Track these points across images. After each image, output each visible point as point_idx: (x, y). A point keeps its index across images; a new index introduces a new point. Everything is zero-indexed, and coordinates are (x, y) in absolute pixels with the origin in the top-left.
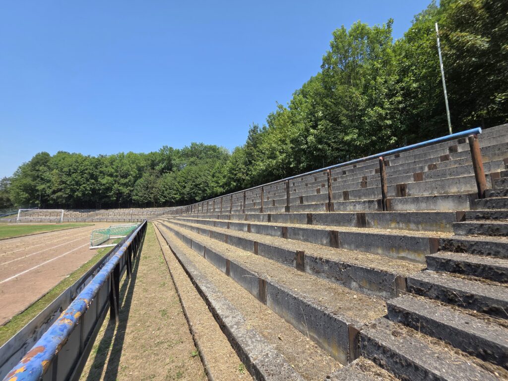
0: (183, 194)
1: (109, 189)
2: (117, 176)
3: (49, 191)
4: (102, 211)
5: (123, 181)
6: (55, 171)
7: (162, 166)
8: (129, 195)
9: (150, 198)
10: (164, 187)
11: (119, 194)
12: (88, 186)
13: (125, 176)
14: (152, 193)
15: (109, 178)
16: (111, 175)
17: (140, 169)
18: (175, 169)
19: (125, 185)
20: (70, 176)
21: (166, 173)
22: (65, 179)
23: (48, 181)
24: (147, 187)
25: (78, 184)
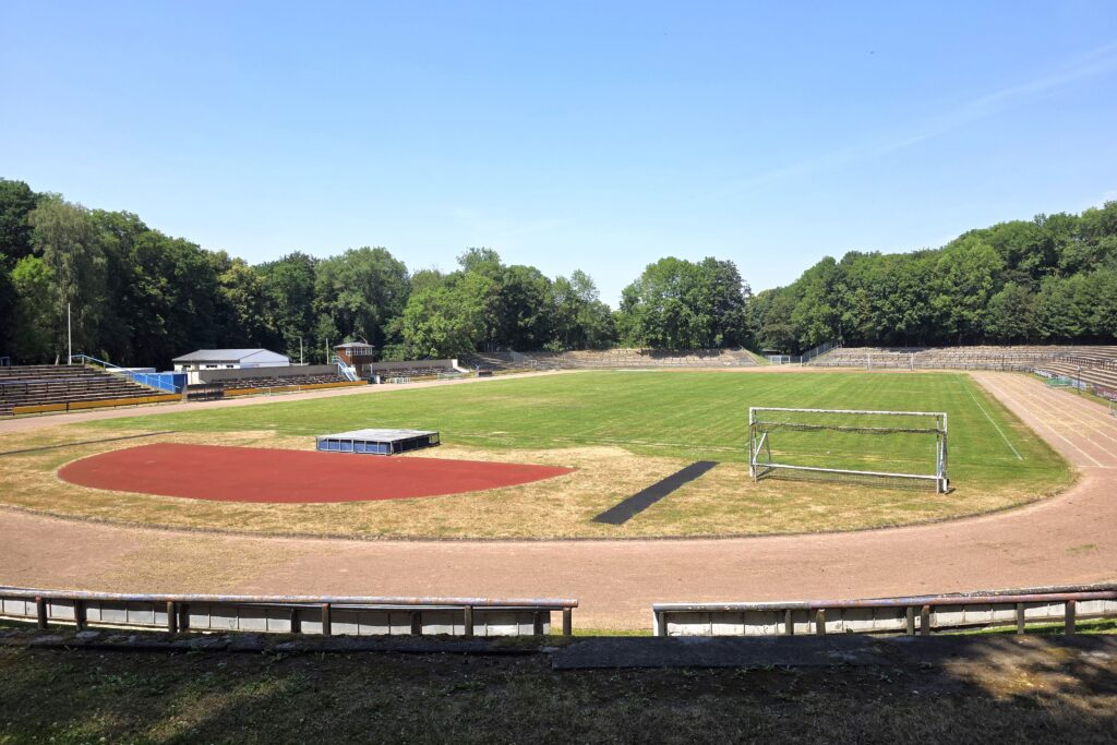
0: (1088, 324)
1: (947, 315)
2: (955, 293)
3: (856, 322)
4: (933, 351)
5: (969, 300)
6: (860, 290)
7: (1034, 259)
8: (979, 324)
9: (1020, 328)
10: (1048, 310)
11: (962, 322)
12: (911, 315)
13: (973, 291)
14: (1023, 321)
15: (945, 297)
16: (946, 292)
17: (993, 274)
18: (1063, 263)
19: (972, 307)
20: (886, 298)
21: (1044, 273)
22: (879, 303)
23: (852, 307)
24: (1015, 308)
25: (900, 310)
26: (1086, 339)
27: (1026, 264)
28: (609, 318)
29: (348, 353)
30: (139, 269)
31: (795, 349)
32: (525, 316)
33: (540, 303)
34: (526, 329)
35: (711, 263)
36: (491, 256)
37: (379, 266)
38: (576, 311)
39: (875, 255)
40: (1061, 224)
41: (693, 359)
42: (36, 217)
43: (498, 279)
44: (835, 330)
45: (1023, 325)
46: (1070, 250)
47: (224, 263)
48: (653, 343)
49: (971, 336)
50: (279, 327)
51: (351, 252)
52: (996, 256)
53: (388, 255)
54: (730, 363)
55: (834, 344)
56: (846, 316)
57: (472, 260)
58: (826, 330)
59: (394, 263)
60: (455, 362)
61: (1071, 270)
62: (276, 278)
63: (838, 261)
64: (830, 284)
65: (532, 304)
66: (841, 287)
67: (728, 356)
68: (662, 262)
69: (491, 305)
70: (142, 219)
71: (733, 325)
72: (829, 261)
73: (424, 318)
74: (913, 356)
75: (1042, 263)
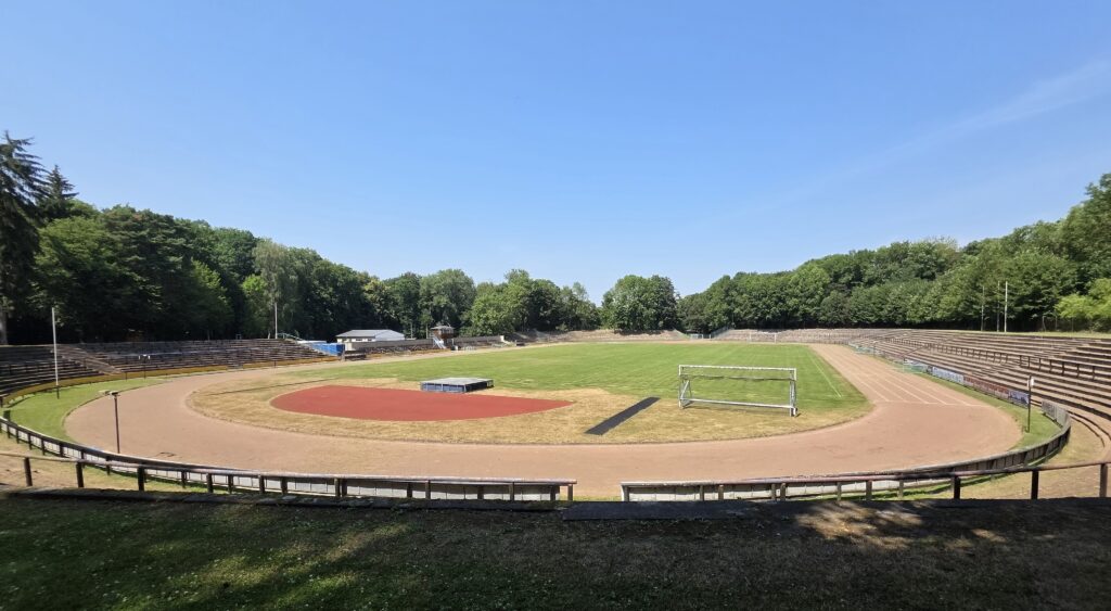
0: (880, 315)
1: (797, 310)
2: (802, 297)
3: (742, 314)
4: (789, 331)
5: (810, 301)
6: (744, 295)
7: (848, 277)
8: (815, 316)
9: (840, 318)
10: (857, 307)
11: (805, 314)
12: (775, 310)
13: (812, 296)
14: (841, 314)
15: (795, 299)
16: (796, 297)
17: (824, 286)
18: (866, 279)
19: (812, 305)
20: (760, 300)
21: (854, 285)
22: (757, 303)
23: (741, 305)
24: (837, 307)
25: (768, 307)
26: (879, 324)
27: (843, 280)
28: (595, 311)
29: (440, 333)
30: (317, 282)
31: (706, 330)
32: (544, 309)
33: (553, 302)
34: (545, 318)
35: (656, 278)
36: (524, 274)
37: (457, 280)
38: (576, 306)
39: (754, 274)
40: (865, 256)
41: (645, 336)
42: (257, 252)
43: (528, 288)
44: (730, 320)
45: (842, 316)
46: (871, 271)
47: (366, 279)
48: (622, 326)
49: (810, 322)
50: (398, 317)
51: (441, 272)
52: (826, 274)
53: (463, 274)
54: (667, 338)
55: (730, 327)
56: (737, 310)
57: (512, 277)
58: (725, 319)
59: (466, 278)
60: (502, 337)
61: (870, 283)
62: (397, 287)
63: (732, 278)
64: (727, 291)
65: (548, 302)
66: (734, 293)
67: (666, 334)
68: (626, 278)
69: (524, 303)
70: (318, 253)
71: (669, 316)
72: (728, 278)
73: (484, 311)
74: (775, 335)
75: (853, 279)
